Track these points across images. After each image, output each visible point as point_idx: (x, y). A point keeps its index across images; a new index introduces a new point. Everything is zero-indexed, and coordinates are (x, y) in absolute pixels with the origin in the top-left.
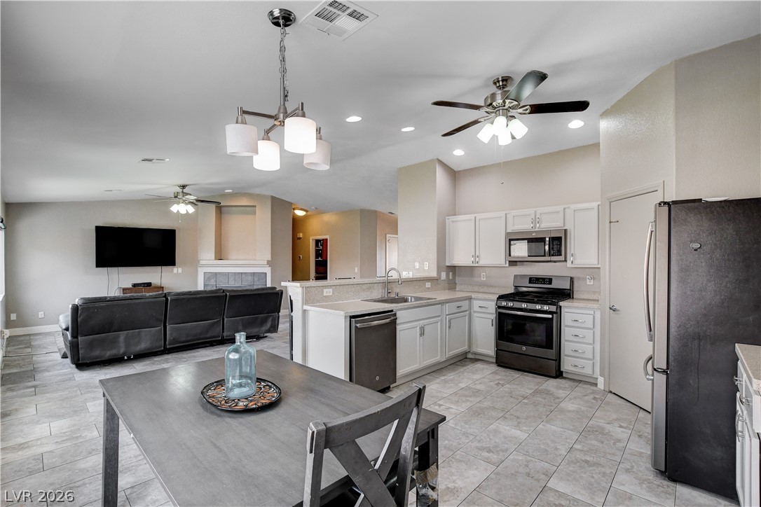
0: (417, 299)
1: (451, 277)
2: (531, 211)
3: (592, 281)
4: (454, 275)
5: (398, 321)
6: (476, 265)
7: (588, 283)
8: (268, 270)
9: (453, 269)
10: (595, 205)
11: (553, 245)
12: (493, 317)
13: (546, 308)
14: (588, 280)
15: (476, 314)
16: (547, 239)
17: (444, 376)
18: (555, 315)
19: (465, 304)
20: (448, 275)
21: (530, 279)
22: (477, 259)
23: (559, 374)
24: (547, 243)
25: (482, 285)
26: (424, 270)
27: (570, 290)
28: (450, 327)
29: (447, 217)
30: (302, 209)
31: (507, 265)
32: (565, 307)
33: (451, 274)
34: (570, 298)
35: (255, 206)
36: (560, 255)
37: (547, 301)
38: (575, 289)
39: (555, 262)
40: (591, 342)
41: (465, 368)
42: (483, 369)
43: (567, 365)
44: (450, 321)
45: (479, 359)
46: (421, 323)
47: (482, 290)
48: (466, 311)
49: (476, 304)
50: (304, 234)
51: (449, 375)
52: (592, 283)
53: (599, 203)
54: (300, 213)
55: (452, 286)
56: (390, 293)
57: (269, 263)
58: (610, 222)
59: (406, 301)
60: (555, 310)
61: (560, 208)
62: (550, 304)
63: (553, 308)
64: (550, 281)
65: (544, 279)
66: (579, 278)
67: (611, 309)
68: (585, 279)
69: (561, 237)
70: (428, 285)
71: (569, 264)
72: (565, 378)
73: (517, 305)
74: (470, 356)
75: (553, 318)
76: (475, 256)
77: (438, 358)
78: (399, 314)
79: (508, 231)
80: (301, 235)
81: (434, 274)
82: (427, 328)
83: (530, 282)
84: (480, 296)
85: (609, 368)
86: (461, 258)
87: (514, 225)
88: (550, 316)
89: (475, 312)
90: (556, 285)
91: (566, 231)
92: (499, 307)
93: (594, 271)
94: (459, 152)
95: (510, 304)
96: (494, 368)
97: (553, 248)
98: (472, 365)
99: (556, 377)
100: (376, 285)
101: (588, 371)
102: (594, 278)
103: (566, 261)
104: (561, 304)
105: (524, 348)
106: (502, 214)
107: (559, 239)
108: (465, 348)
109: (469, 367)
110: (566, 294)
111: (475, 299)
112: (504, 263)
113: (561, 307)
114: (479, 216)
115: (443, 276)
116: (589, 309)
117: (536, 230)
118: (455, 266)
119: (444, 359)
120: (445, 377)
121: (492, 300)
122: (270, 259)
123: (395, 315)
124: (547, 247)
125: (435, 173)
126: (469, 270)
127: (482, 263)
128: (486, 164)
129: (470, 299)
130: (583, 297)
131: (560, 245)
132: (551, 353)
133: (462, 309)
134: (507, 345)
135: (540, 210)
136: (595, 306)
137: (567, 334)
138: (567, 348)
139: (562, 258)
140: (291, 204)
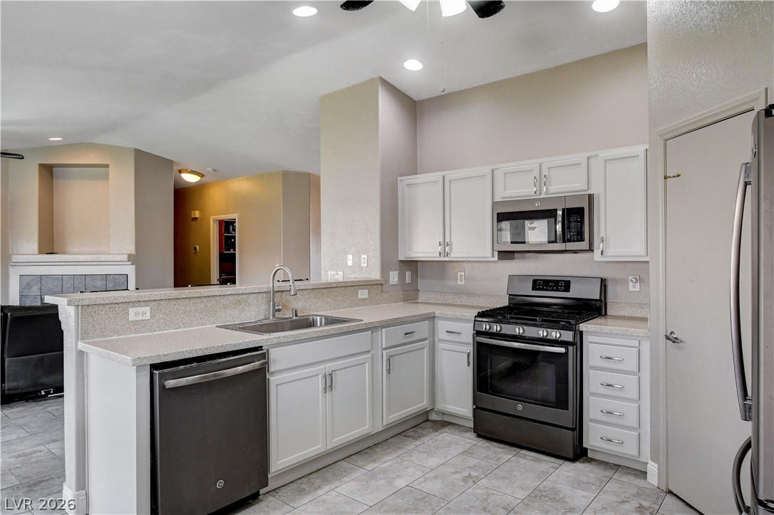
0: (330, 321)
1: (408, 280)
2: (533, 164)
3: (638, 285)
4: (415, 274)
5: (272, 368)
6: (446, 259)
7: (631, 289)
8: (130, 270)
9: (412, 265)
10: (640, 149)
11: (570, 222)
12: (470, 349)
13: (555, 334)
14: (631, 284)
15: (442, 345)
16: (560, 213)
17: (374, 461)
18: (570, 348)
19: (422, 329)
20: (402, 277)
21: (535, 282)
22: (447, 248)
23: (579, 454)
24: (559, 219)
25: (459, 292)
26: (361, 268)
27: (600, 300)
28: (389, 371)
29: (399, 178)
30: (193, 172)
31: (496, 258)
32: (590, 333)
33: (408, 274)
34: (600, 315)
35: (107, 166)
36: (582, 240)
37: (558, 322)
38: (610, 299)
39: (575, 252)
40: (635, 397)
41: (418, 442)
42: (450, 442)
43: (593, 439)
44: (389, 360)
45: (446, 423)
46: (329, 367)
47: (458, 302)
48: (424, 339)
49: (442, 327)
50: (201, 211)
51: (386, 458)
52: (637, 289)
53: (647, 146)
54: (190, 178)
55: (410, 294)
56: (279, 310)
57: (130, 258)
58: (665, 178)
59: (309, 324)
60: (570, 339)
61: (581, 158)
62: (563, 329)
63: (568, 336)
64: (566, 285)
65: (557, 282)
66: (615, 280)
67: (667, 338)
68: (625, 282)
69: (582, 209)
70: (363, 294)
71: (597, 255)
72: (591, 460)
73: (508, 329)
74: (433, 417)
75: (567, 353)
76: (445, 244)
77: (366, 427)
78: (274, 354)
79: (497, 199)
80: (197, 214)
81: (376, 275)
82: (338, 378)
83: (534, 289)
84: (451, 312)
85: (666, 446)
86: (423, 247)
87: (505, 191)
88: (562, 350)
89: (441, 341)
90: (576, 292)
91: (591, 197)
92: (479, 333)
93: (639, 268)
94: (413, 65)
95: (496, 328)
96: (470, 439)
97: (569, 228)
98: (433, 435)
99: (574, 459)
100: (252, 297)
101: (629, 450)
102: (640, 280)
103: (591, 250)
104: (583, 327)
105: (520, 407)
106: (486, 170)
107: (580, 211)
108: (424, 404)
109: (425, 439)
110: (593, 309)
111: (440, 318)
112: (489, 254)
113: (581, 333)
114: (450, 175)
115: (394, 277)
116: (631, 336)
117: (543, 196)
118: (417, 261)
119: (380, 429)
120: (374, 465)
121: (467, 321)
122: (134, 252)
123: (264, 356)
124: (559, 227)
125: (377, 103)
126: (440, 268)
127: (454, 255)
128: (463, 88)
129: (432, 318)
130: (623, 313)
131: (582, 222)
132: (565, 417)
133: (415, 337)
134: (491, 401)
135: (548, 162)
136: (640, 331)
137: (593, 381)
138: (593, 406)
139: (584, 245)
140: (171, 162)
